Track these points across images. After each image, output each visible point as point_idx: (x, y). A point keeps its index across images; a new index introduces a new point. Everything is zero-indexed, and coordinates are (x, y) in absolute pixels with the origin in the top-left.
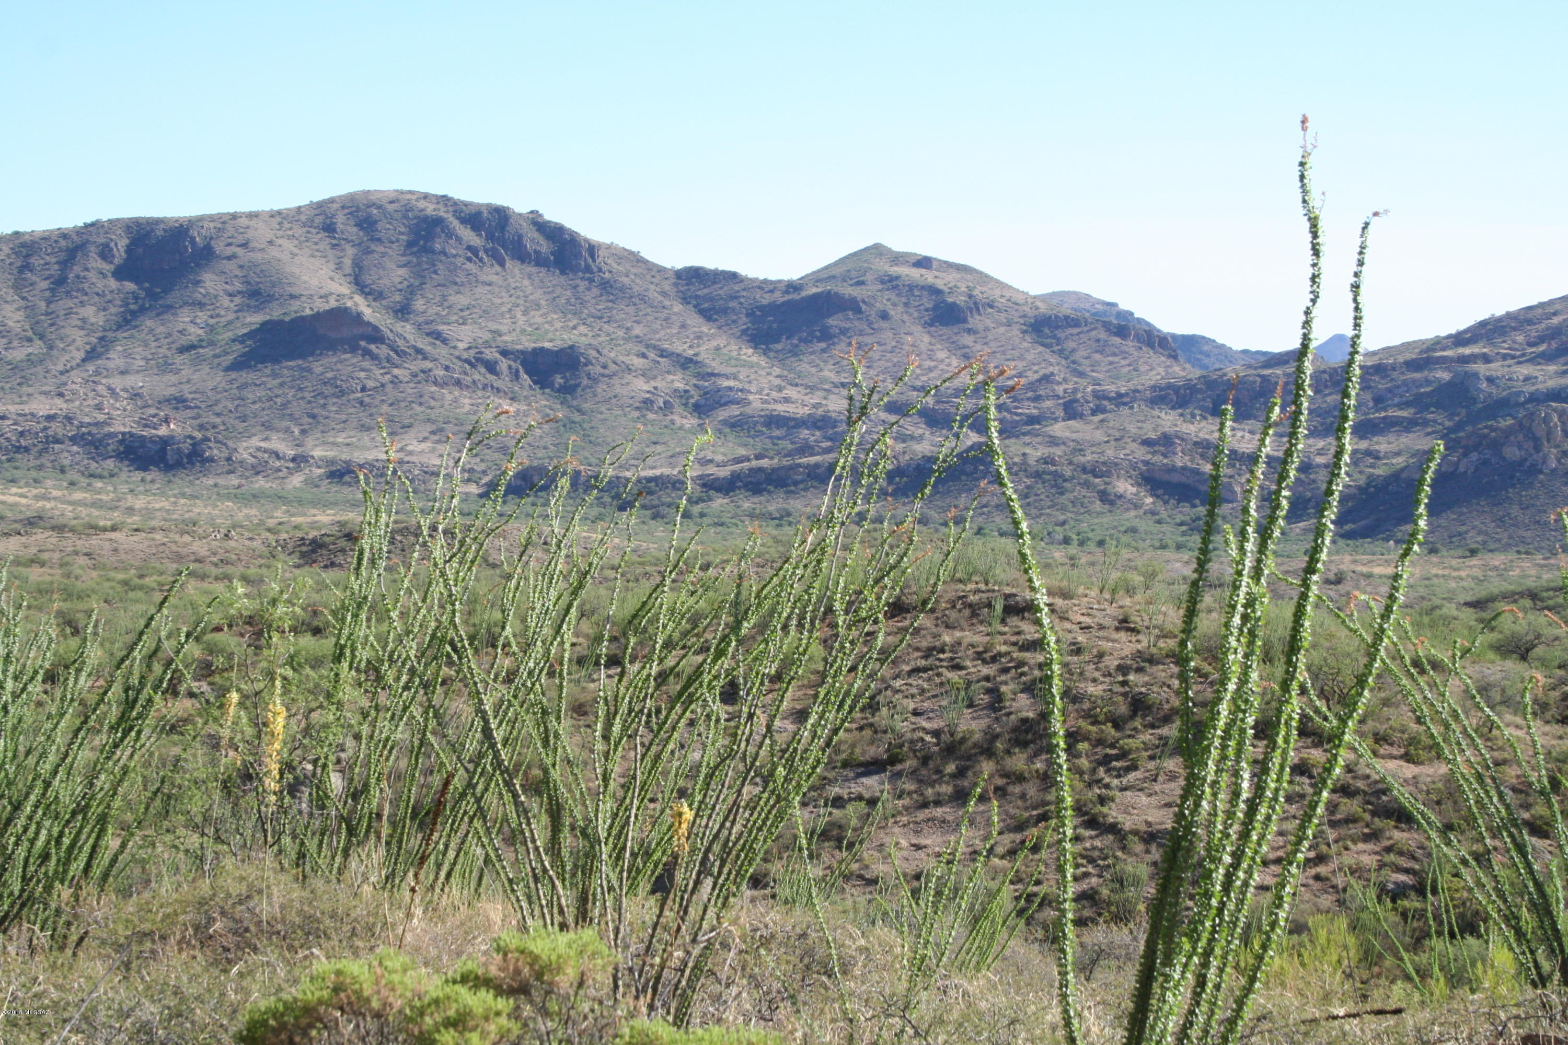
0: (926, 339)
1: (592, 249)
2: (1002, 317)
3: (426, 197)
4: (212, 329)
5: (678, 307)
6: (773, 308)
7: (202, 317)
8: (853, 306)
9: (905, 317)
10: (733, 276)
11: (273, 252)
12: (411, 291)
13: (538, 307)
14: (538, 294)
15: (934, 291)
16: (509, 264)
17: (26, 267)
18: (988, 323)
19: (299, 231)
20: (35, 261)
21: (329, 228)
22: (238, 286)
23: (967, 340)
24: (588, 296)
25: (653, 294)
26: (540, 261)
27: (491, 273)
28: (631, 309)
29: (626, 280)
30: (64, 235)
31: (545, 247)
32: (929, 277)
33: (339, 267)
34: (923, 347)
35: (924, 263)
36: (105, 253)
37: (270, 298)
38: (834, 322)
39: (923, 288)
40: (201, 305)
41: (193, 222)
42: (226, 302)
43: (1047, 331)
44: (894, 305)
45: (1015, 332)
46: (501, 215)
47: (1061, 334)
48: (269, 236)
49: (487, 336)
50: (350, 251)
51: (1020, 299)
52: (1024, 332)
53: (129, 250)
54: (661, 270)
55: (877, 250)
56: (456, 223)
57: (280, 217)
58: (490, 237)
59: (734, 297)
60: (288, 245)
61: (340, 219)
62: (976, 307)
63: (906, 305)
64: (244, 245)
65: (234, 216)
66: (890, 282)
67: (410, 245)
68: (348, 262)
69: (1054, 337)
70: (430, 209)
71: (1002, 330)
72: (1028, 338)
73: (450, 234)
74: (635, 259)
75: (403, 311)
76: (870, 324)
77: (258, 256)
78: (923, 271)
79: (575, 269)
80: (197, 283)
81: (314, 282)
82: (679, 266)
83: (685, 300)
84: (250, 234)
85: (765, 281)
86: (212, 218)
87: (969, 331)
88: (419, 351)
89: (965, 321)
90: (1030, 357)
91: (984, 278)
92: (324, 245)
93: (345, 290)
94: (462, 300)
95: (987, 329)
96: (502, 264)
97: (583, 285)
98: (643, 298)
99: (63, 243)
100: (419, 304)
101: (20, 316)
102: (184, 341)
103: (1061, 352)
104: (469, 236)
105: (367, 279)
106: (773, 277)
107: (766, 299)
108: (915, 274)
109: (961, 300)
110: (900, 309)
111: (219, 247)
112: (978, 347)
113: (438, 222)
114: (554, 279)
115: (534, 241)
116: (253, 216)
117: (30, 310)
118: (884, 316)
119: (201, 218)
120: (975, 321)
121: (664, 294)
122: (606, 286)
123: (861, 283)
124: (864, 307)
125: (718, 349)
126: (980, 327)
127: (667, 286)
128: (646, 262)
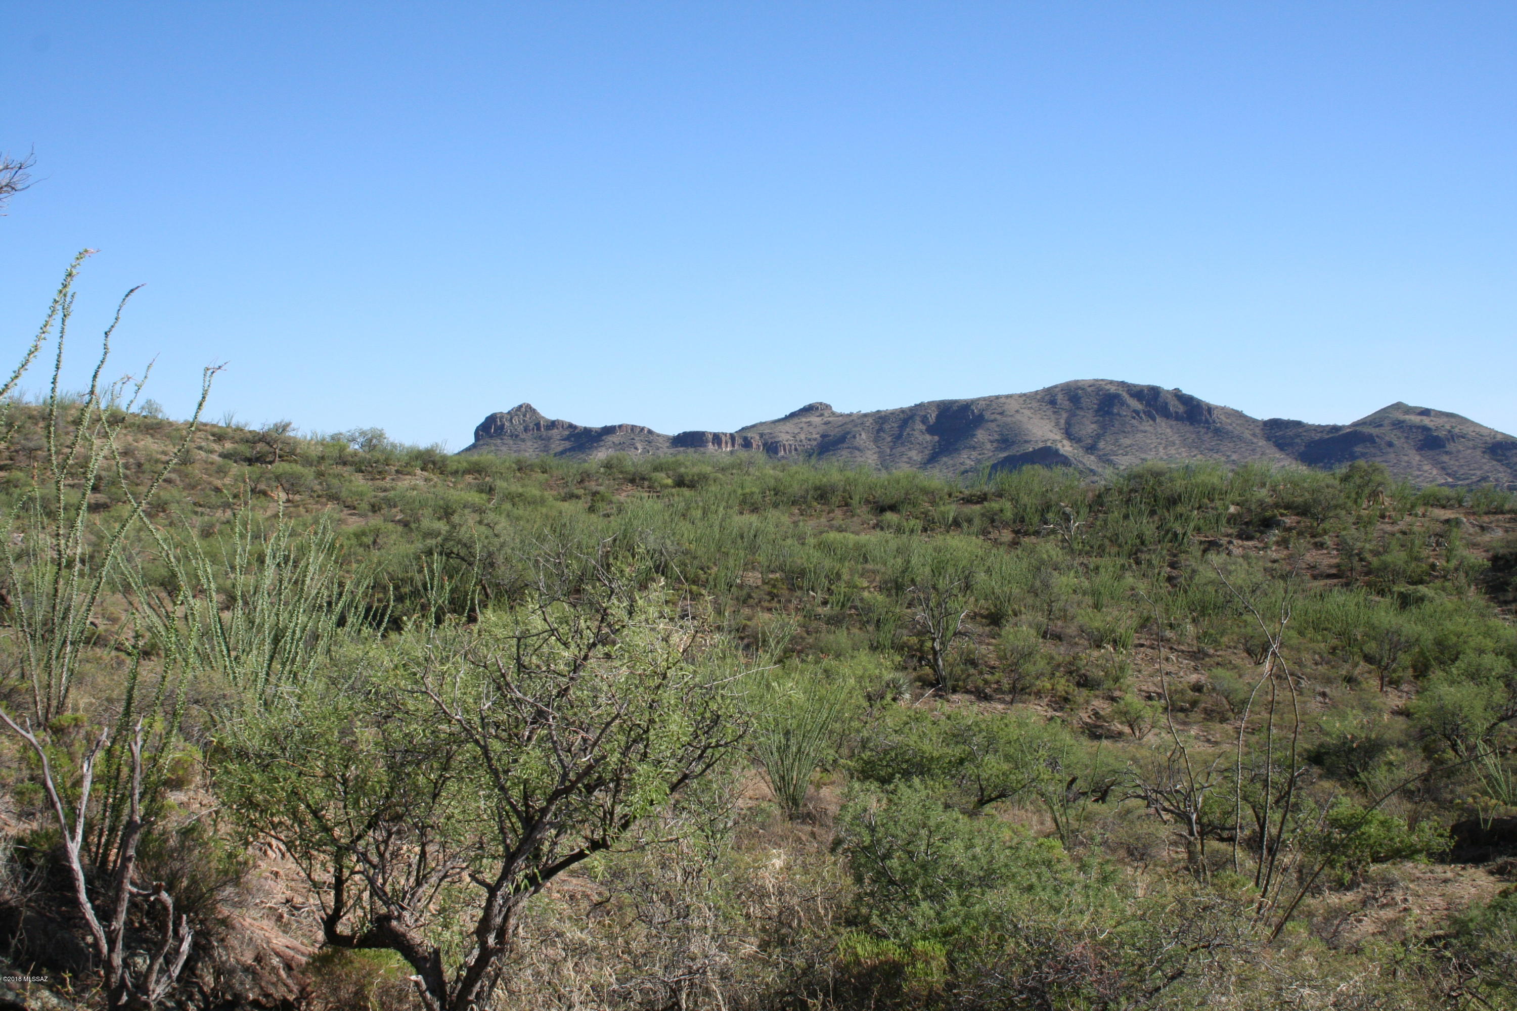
0: (1418, 458)
1: (1210, 409)
2: (1471, 444)
3: (1111, 382)
4: (979, 461)
5: (1262, 442)
6: (1321, 442)
7: (974, 454)
8: (1370, 439)
9: (1405, 445)
10: (1298, 424)
11: (1018, 417)
12: (1098, 437)
13: (1174, 444)
14: (1175, 438)
15: (1425, 429)
16: (1158, 420)
17: (880, 430)
18: (1460, 448)
19: (1035, 405)
20: (886, 427)
21: (1053, 402)
22: (996, 437)
23: (1445, 458)
24: (1206, 437)
25: (1247, 435)
26: (1178, 417)
27: (1147, 426)
28: (1231, 445)
29: (1230, 428)
30: (902, 411)
31: (1181, 409)
32: (1426, 421)
33: (1057, 424)
34: (1414, 463)
35: (1426, 412)
36: (924, 420)
37: (1013, 443)
38: (1358, 449)
39: (1418, 427)
40: (974, 448)
41: (973, 402)
42: (989, 446)
43: (1500, 452)
44: (1399, 438)
45: (1478, 453)
46: (1155, 391)
47: (1508, 454)
48: (1017, 407)
49: (1138, 462)
50: (1065, 415)
51: (1485, 433)
52: (1484, 452)
53: (938, 417)
54: (1254, 421)
55: (1398, 406)
56: (1126, 396)
57: (1026, 398)
58: (1148, 404)
59: (1298, 436)
60: (1027, 413)
61: (1060, 397)
62: (1452, 437)
63: (1407, 438)
64: (1001, 414)
65: (997, 397)
66: (1398, 425)
67: (1097, 411)
68: (1062, 421)
69: (1504, 455)
70: (1113, 389)
71: (1469, 451)
72: (1486, 456)
73: (1123, 403)
74: (1239, 415)
75: (1091, 449)
76: (1381, 450)
77: (1009, 419)
78: (1424, 418)
79: (1199, 422)
80: (973, 436)
81: (1040, 433)
82: (1266, 418)
83: (1268, 439)
84: (1006, 407)
85: (1319, 426)
86: (984, 399)
87: (1447, 453)
88: (1091, 471)
89: (1444, 446)
90: (1486, 468)
91: (1463, 420)
92: (1049, 413)
93: (1058, 437)
94: (1128, 441)
95: (1459, 451)
96: (1154, 420)
97: (1203, 431)
98: (1240, 438)
99: (902, 416)
100: (1101, 445)
101: (875, 457)
102: (962, 468)
103: (1508, 465)
104: (1135, 404)
105: (1074, 430)
106: (1323, 424)
107: (1317, 437)
108: (1416, 419)
109: (1442, 434)
110: (1403, 440)
111: (987, 415)
112: (1452, 462)
113: (1116, 396)
114: (1186, 428)
115: (1175, 407)
116: (1008, 397)
117: (881, 454)
118: (1390, 444)
119: (979, 399)
120: (1450, 447)
121: (1254, 435)
122: (1217, 431)
123: (1381, 425)
124: (1377, 440)
125: (1283, 467)
126: (1454, 450)
127: (1257, 431)
128: (1245, 417)
